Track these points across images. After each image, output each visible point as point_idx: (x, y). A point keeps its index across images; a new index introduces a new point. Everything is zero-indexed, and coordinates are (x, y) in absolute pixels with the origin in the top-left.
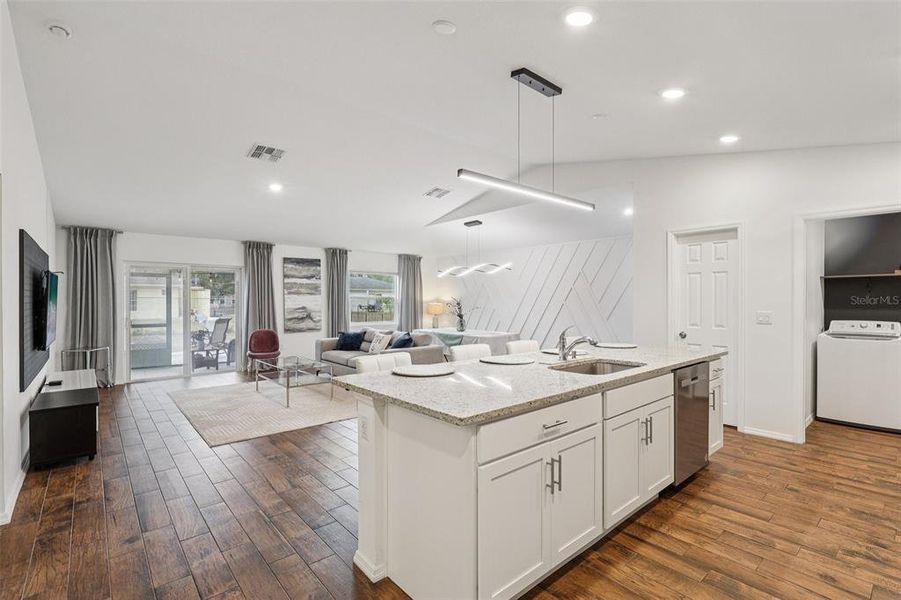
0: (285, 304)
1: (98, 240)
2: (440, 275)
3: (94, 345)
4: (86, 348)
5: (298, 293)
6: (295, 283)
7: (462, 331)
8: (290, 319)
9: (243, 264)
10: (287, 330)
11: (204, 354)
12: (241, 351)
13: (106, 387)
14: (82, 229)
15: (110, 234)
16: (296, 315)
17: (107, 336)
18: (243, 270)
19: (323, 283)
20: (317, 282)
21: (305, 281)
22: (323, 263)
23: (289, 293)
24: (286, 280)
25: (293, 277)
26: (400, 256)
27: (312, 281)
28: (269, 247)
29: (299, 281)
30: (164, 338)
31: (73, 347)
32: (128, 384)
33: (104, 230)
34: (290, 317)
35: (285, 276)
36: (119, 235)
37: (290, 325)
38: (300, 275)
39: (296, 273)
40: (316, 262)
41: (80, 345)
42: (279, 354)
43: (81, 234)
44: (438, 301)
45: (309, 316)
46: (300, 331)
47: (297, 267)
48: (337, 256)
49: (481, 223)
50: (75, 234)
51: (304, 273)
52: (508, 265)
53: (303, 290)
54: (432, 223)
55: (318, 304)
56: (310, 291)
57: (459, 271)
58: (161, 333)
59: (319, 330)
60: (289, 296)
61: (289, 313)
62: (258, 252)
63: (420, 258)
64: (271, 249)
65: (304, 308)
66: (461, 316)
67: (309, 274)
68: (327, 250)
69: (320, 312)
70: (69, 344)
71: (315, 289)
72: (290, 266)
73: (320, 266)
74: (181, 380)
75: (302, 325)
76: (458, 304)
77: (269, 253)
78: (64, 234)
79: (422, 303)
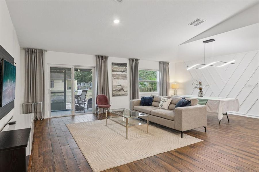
0: (113, 83)
1: (37, 54)
2: (188, 69)
3: (36, 101)
4: (33, 102)
5: (118, 79)
6: (117, 74)
7: (202, 97)
8: (115, 90)
9: (95, 66)
10: (113, 95)
11: (79, 105)
12: (94, 104)
13: (40, 120)
14: (31, 49)
15: (42, 52)
16: (117, 89)
17: (41, 97)
18: (95, 68)
19: (128, 74)
20: (126, 74)
21: (121, 73)
22: (128, 65)
23: (114, 79)
24: (113, 73)
25: (116, 71)
26: (160, 62)
27: (124, 73)
28: (106, 58)
29: (118, 73)
30: (63, 97)
31: (28, 102)
32: (50, 119)
33: (40, 50)
34: (115, 89)
35: (113, 71)
36: (46, 52)
37: (115, 93)
38: (119, 71)
39: (117, 70)
40: (125, 65)
41: (30, 101)
42: (110, 106)
43: (31, 51)
44: (175, 82)
45: (122, 89)
46: (119, 95)
47: (118, 67)
48: (134, 62)
49: (214, 40)
50: (28, 51)
51: (121, 70)
52: (233, 61)
53: (120, 77)
54: (182, 44)
55: (126, 83)
56: (123, 78)
57: (200, 66)
58: (62, 96)
59: (127, 95)
60: (114, 80)
61: (115, 88)
62: (102, 59)
63: (169, 63)
64: (107, 59)
65: (120, 85)
66: (200, 89)
67: (122, 70)
68: (130, 59)
69: (127, 87)
70: (26, 101)
71: (125, 77)
72: (115, 66)
73: (127, 66)
74: (71, 117)
75: (120, 93)
76: (200, 83)
77: (106, 60)
78: (24, 51)
79: (169, 83)
